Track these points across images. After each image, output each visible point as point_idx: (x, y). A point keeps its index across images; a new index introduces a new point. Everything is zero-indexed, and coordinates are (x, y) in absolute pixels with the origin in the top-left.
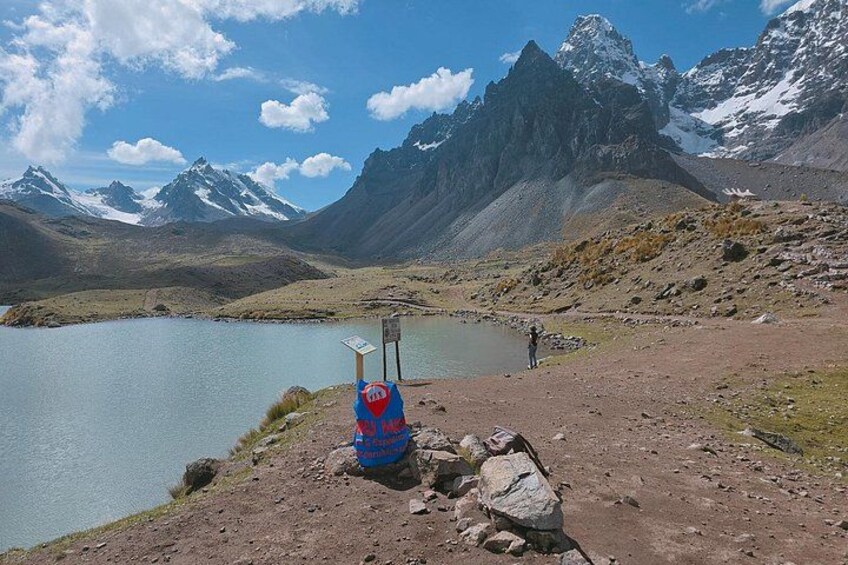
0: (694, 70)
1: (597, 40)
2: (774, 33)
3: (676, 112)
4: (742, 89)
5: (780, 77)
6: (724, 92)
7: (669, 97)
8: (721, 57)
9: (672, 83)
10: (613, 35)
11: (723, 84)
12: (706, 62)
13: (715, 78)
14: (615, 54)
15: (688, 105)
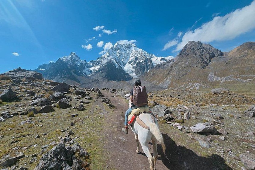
0: (89, 62)
1: (74, 56)
2: (98, 59)
3: (86, 68)
4: (94, 66)
5: (98, 65)
6: (92, 66)
7: (85, 66)
8: (92, 61)
9: (86, 64)
10: (77, 56)
11: (92, 65)
12: (90, 61)
13: (91, 64)
14: (77, 59)
15: (88, 67)
